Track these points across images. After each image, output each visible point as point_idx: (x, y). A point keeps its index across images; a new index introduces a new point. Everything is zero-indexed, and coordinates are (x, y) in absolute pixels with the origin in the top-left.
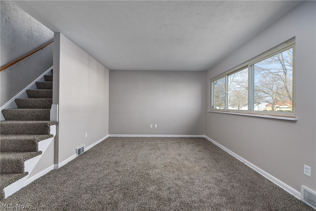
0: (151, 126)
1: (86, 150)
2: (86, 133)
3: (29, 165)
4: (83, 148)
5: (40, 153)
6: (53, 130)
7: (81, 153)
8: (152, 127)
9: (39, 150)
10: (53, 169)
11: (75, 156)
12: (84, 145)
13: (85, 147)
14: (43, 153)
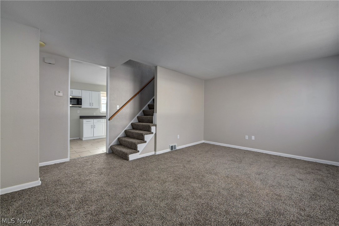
0: (247, 137)
1: (178, 148)
2: (178, 135)
3: (141, 147)
4: (175, 146)
5: (146, 142)
6: (153, 129)
7: (174, 150)
8: (247, 139)
9: (145, 140)
10: (154, 154)
11: (169, 150)
12: (176, 144)
13: (177, 146)
14: (147, 142)
